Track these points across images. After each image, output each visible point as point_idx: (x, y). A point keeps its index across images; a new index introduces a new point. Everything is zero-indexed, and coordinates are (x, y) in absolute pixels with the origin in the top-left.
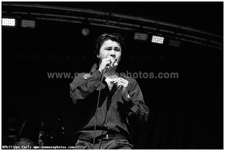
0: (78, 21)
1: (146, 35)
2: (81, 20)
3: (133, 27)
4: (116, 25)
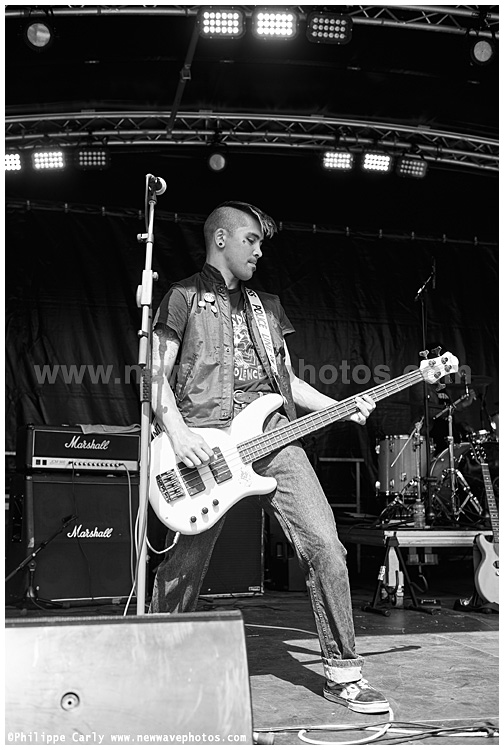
0: (197, 140)
1: (349, 156)
2: (203, 137)
3: (319, 142)
4: (281, 140)
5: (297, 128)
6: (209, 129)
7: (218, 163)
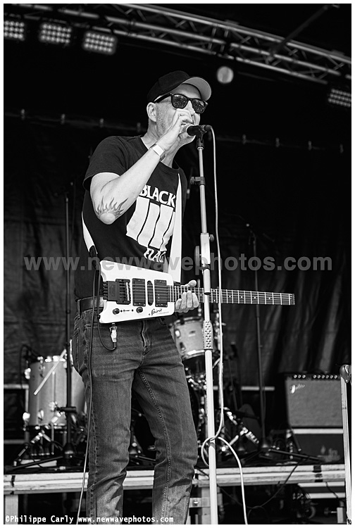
5: (301, 55)
6: (216, 37)
7: (225, 76)
